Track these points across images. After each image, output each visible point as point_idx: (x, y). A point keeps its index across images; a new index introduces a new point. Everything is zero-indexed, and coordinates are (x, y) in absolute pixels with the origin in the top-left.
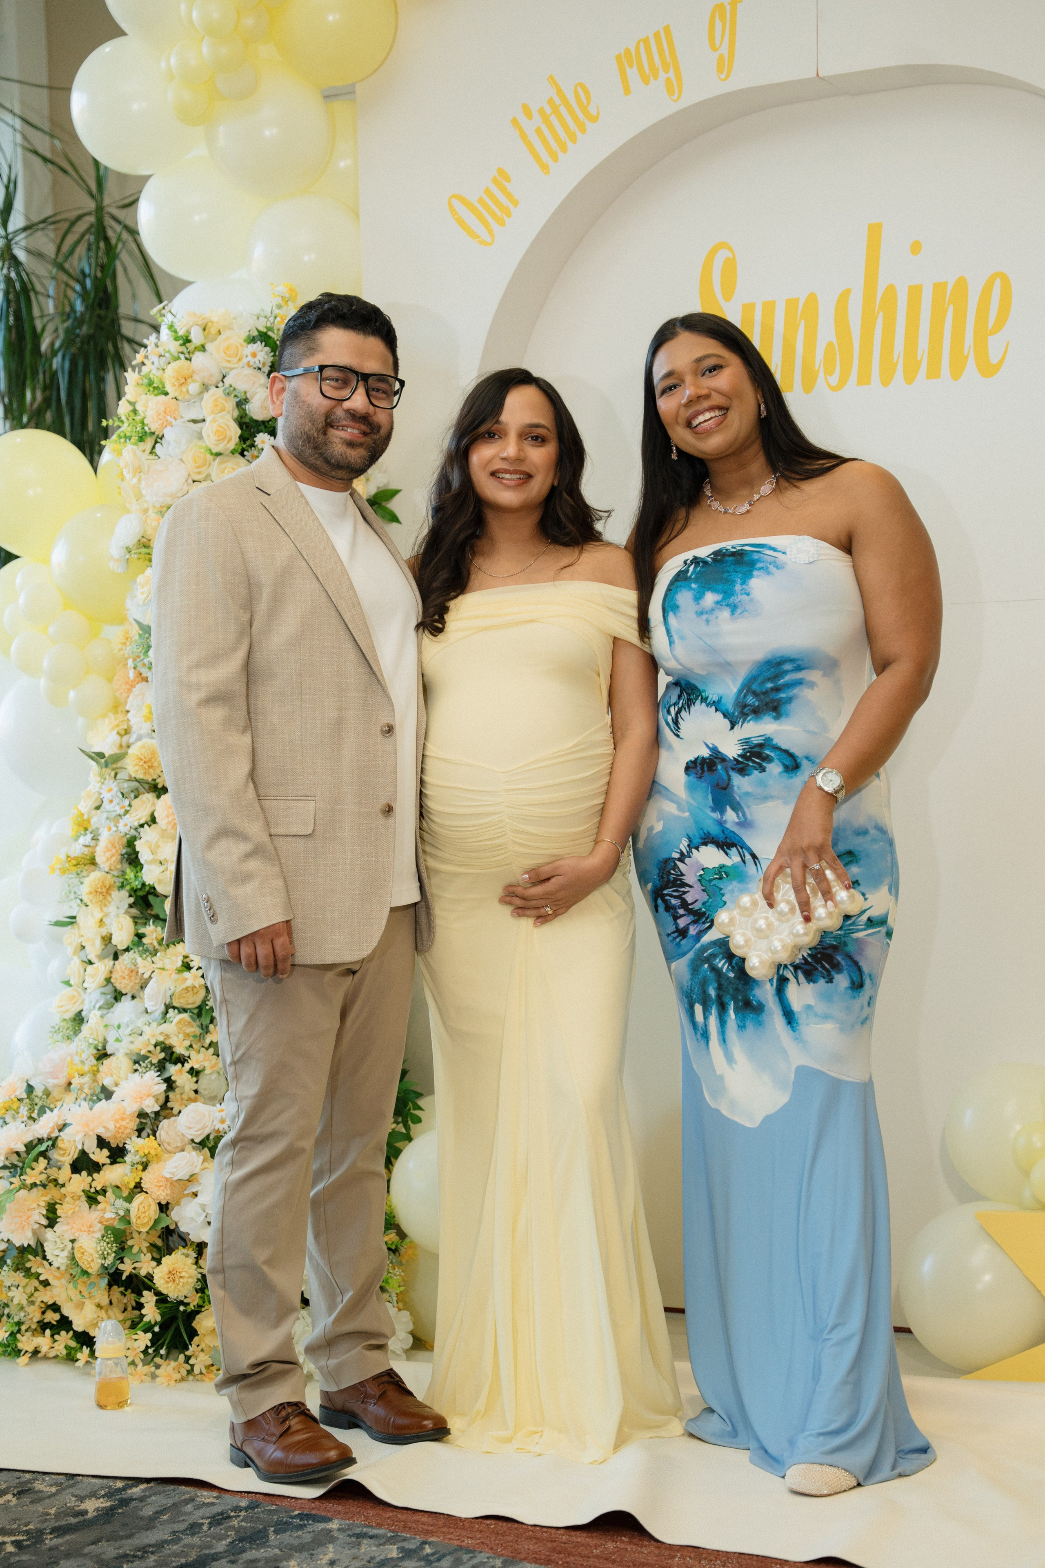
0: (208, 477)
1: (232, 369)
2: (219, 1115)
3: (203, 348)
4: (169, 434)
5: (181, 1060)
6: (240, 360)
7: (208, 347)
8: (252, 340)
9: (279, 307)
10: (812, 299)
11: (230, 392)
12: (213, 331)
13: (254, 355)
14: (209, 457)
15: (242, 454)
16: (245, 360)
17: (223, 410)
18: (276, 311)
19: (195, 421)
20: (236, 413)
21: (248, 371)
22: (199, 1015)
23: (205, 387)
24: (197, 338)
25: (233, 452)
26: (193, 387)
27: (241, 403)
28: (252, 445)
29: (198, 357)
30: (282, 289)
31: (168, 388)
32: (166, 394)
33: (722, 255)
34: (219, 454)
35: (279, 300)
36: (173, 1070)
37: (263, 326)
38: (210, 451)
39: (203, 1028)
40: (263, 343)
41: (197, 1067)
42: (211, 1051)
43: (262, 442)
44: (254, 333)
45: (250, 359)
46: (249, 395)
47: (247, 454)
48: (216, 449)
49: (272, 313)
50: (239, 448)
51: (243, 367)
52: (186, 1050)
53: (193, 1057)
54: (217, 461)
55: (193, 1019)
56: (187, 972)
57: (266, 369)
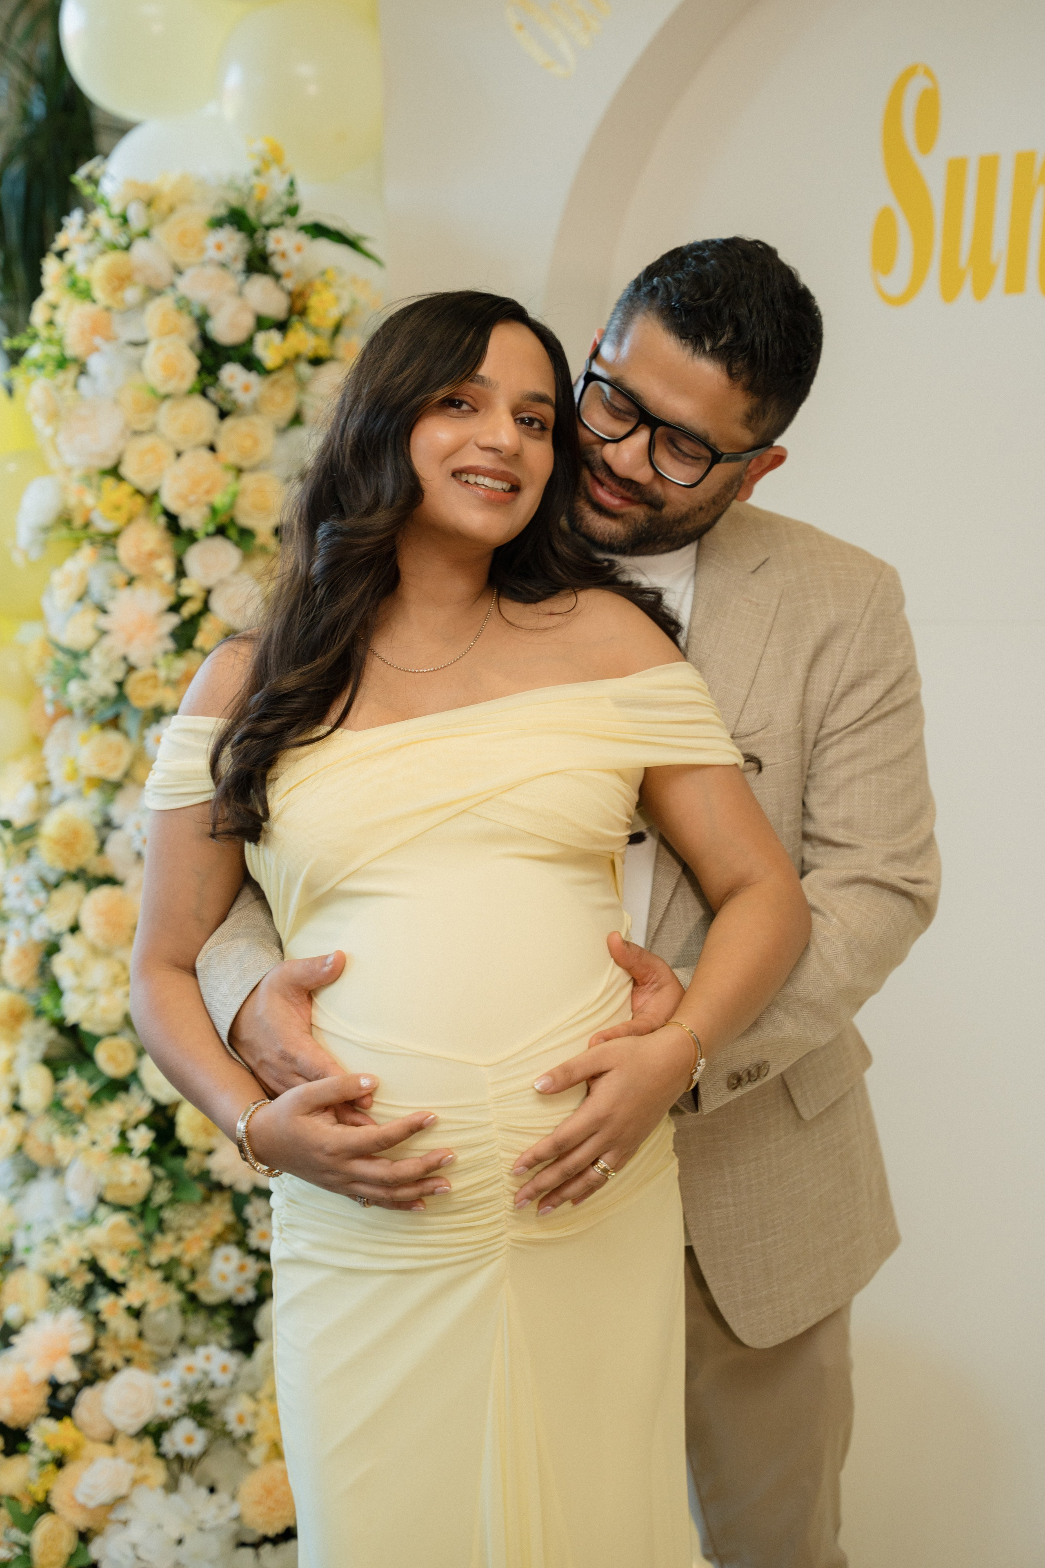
0: (152, 429)
1: (189, 263)
2: (163, 1393)
3: (146, 234)
4: (95, 363)
5: (116, 1287)
6: (200, 251)
7: (157, 233)
8: (217, 223)
9: (258, 173)
11: (183, 304)
12: (163, 206)
13: (222, 246)
14: (152, 400)
15: (204, 394)
16: (207, 255)
17: (172, 331)
18: (255, 180)
19: (136, 344)
20: (193, 334)
21: (212, 271)
22: (142, 1215)
23: (153, 292)
24: (137, 218)
25: (190, 392)
26: (132, 294)
27: (202, 320)
28: (217, 379)
29: (141, 248)
30: (260, 145)
31: (98, 293)
32: (94, 301)
34: (166, 397)
35: (256, 163)
36: (105, 1302)
37: (234, 200)
38: (153, 391)
39: (148, 1238)
40: (236, 227)
41: (136, 1303)
42: (158, 1275)
43: (232, 377)
44: (222, 211)
45: (212, 253)
46: (212, 309)
47: (212, 392)
48: (163, 390)
49: (246, 179)
50: (198, 387)
51: (203, 264)
52: (123, 1271)
53: (133, 1286)
54: (166, 406)
55: (132, 1222)
56: (125, 1157)
57: (240, 265)
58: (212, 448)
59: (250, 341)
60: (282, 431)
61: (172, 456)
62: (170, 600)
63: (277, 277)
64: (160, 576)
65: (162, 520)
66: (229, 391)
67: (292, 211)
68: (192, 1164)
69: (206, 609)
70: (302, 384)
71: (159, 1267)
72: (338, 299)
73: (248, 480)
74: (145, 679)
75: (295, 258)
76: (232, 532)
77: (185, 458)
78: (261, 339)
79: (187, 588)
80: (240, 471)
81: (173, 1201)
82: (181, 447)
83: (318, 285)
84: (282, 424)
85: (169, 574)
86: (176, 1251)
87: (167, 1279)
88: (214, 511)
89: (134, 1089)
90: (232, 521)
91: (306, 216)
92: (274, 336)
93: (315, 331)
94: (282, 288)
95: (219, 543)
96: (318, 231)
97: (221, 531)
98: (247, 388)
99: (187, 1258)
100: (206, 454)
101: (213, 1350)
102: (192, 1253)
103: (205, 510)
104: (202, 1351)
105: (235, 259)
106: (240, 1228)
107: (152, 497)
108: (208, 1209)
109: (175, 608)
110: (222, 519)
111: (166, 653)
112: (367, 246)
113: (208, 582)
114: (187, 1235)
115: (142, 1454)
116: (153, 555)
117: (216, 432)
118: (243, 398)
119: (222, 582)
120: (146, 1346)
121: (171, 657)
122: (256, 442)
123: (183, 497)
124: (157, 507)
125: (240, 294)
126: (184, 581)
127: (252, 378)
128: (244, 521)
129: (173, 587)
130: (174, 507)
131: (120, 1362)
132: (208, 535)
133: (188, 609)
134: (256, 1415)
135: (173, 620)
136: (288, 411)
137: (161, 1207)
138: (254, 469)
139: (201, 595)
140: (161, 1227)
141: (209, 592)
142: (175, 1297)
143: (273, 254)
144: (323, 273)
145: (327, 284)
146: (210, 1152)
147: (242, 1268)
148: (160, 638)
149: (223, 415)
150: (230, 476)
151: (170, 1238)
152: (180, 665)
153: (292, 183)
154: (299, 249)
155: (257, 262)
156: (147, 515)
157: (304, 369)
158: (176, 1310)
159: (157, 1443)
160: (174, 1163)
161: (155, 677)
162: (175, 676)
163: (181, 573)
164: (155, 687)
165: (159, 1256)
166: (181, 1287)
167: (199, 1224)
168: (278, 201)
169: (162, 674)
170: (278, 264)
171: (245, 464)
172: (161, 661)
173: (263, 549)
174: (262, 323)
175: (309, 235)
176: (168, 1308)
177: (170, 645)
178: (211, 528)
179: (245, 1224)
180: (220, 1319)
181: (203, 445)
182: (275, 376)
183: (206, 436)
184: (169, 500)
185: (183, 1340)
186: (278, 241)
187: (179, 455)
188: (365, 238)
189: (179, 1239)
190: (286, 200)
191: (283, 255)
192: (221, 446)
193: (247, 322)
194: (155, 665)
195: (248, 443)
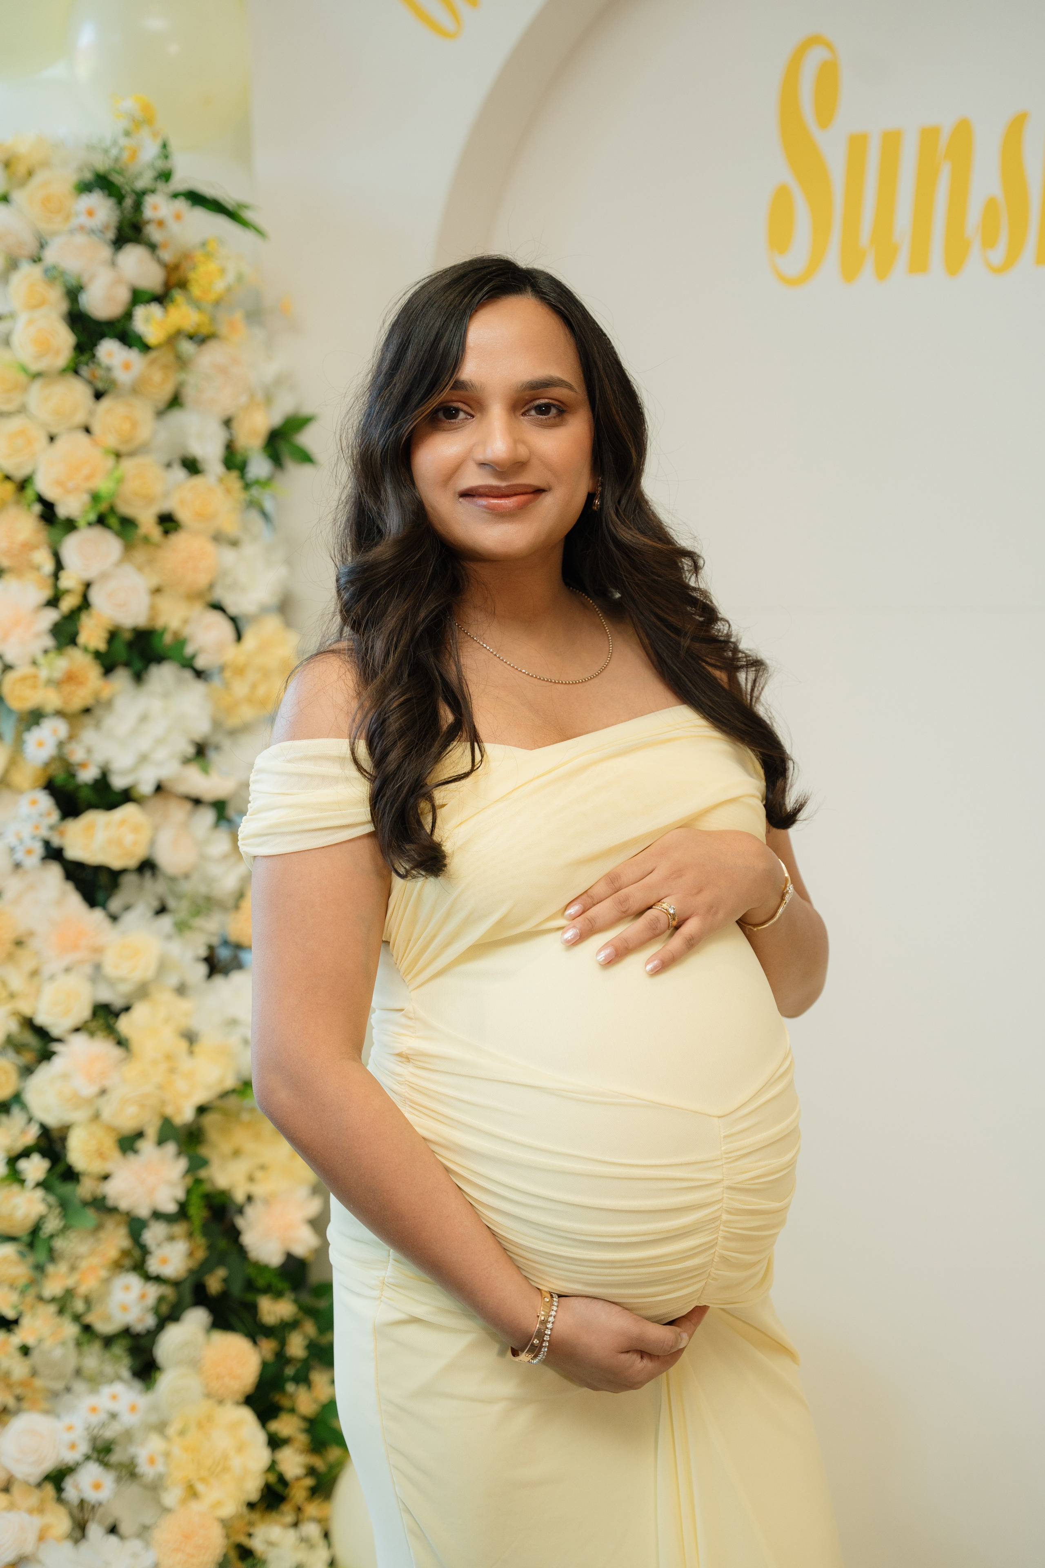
0: (22, 410)
1: (54, 234)
2: (66, 1436)
3: (5, 198)
5: (6, 1324)
6: (68, 218)
7: (18, 196)
8: (85, 188)
9: (127, 134)
10: (963, 129)
11: (53, 274)
12: (22, 169)
13: (90, 213)
14: (23, 378)
15: (76, 372)
16: (76, 221)
17: (42, 303)
18: (123, 141)
20: (63, 306)
21: (81, 239)
22: (32, 1246)
23: (14, 262)
25: (64, 371)
27: (73, 293)
28: (93, 356)
30: (129, 104)
33: (815, 57)
34: (37, 375)
35: (125, 124)
37: (102, 164)
38: (24, 369)
39: (39, 1268)
40: (106, 192)
41: (31, 1341)
42: (52, 1309)
43: (110, 355)
44: (88, 176)
45: (83, 220)
46: (85, 279)
47: (85, 371)
48: (35, 367)
49: (115, 143)
50: (72, 365)
51: (72, 232)
52: (15, 1307)
53: (25, 1322)
54: (37, 386)
55: (22, 1254)
56: (16, 1188)
57: (111, 235)
58: (87, 430)
59: (128, 315)
60: (160, 414)
61: (44, 440)
62: (46, 594)
63: (152, 247)
64: (38, 568)
65: (37, 508)
66: (109, 369)
67: (165, 176)
68: (86, 1189)
69: (85, 604)
70: (182, 363)
71: (53, 1300)
72: (223, 271)
73: (128, 465)
74: (24, 679)
75: (174, 227)
76: (113, 521)
77: (59, 443)
78: (140, 312)
79: (68, 581)
80: (118, 455)
81: (65, 1229)
82: (54, 430)
83: (198, 255)
84: (161, 405)
85: (48, 566)
86: (70, 1282)
87: (61, 1311)
88: (95, 498)
89: (16, 1110)
90: (112, 510)
91: (180, 182)
92: (155, 309)
93: (196, 304)
94: (159, 261)
95: (98, 533)
96: (196, 198)
97: (101, 521)
98: (127, 366)
99: (83, 1289)
100: (82, 437)
101: (119, 1388)
102: (88, 1284)
103: (85, 498)
104: (107, 1391)
105: (106, 227)
106: (137, 1253)
107: (23, 485)
108: (102, 1235)
109: (53, 602)
110: (103, 507)
111: (46, 652)
112: (248, 215)
113: (87, 575)
114: (84, 1265)
115: (42, 1501)
116: (29, 547)
117: (91, 413)
118: (122, 377)
119: (105, 576)
120: (39, 1383)
121: (52, 655)
122: (134, 425)
123: (60, 483)
124: (30, 493)
125: (113, 264)
126: (63, 575)
127: (133, 356)
128: (125, 509)
129: (50, 581)
130: (50, 494)
131: (11, 1402)
132: (90, 524)
133: (68, 604)
134: (167, 1455)
135: (52, 616)
136: (166, 393)
137: (52, 1236)
138: (132, 454)
139: (79, 588)
140: (52, 1256)
141: (88, 585)
142: (71, 1330)
143: (148, 222)
144: (204, 244)
145: (209, 256)
146: (106, 1177)
147: (143, 1297)
148: (38, 635)
149: (98, 395)
150: (110, 462)
151: (62, 1267)
152: (61, 664)
153: (164, 146)
154: (178, 217)
155: (128, 231)
156: (18, 502)
157: (187, 347)
158: (71, 1345)
159: (59, 1489)
160: (66, 1189)
161: (35, 677)
162: (57, 675)
163: (59, 566)
164: (34, 687)
165: (53, 1287)
166: (77, 1318)
167: (92, 1252)
168: (152, 166)
169: (44, 673)
170: (154, 233)
171: (124, 449)
172: (41, 660)
173: (146, 540)
174: (138, 297)
175: (189, 203)
176: (63, 1343)
177: (49, 642)
178: (92, 517)
179: (145, 1251)
180: (118, 1349)
181: (77, 427)
182: (153, 354)
183: (80, 417)
184: (44, 485)
185: (78, 1372)
186: (155, 208)
187: (52, 439)
188: (246, 207)
189: (73, 1268)
190: (160, 164)
191: (161, 223)
192: (96, 428)
193: (123, 296)
194: (34, 663)
195: (127, 426)
